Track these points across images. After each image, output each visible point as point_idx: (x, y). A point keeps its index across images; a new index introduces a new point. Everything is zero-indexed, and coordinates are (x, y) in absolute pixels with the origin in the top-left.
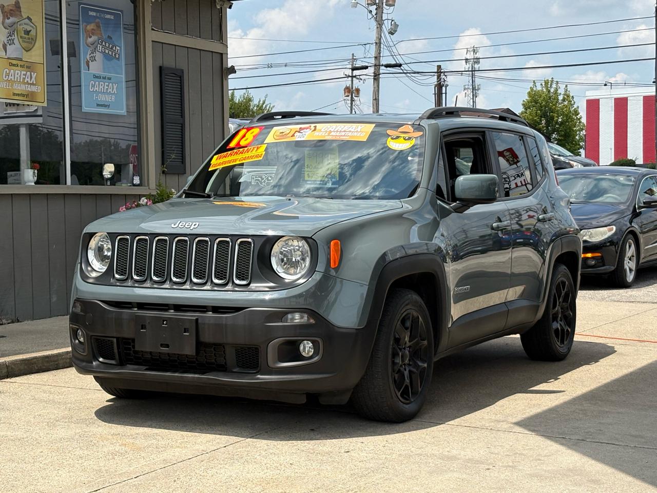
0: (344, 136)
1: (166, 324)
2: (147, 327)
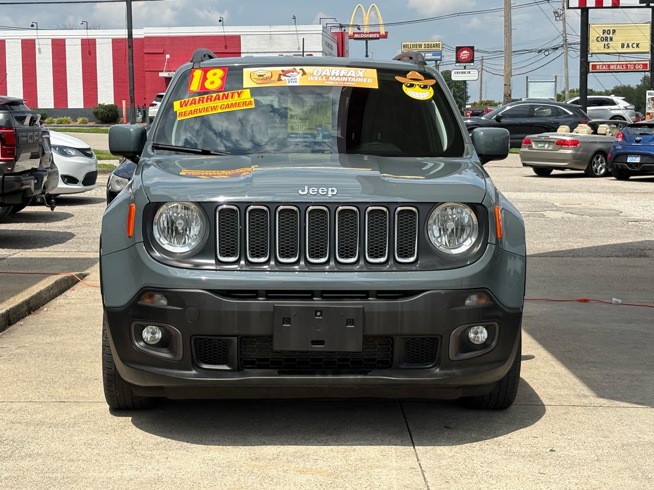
0: (348, 81)
1: (321, 315)
2: (292, 321)
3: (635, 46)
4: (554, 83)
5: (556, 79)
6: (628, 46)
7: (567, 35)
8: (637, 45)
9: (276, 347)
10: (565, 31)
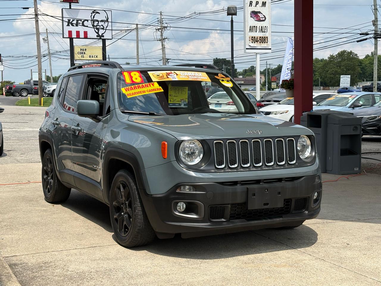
0: (197, 78)
1: (267, 191)
2: (256, 194)
3: (95, 57)
4: (45, 73)
5: (46, 71)
6: (92, 57)
7: (50, 50)
8: (97, 57)
9: (250, 208)
10: (49, 48)
